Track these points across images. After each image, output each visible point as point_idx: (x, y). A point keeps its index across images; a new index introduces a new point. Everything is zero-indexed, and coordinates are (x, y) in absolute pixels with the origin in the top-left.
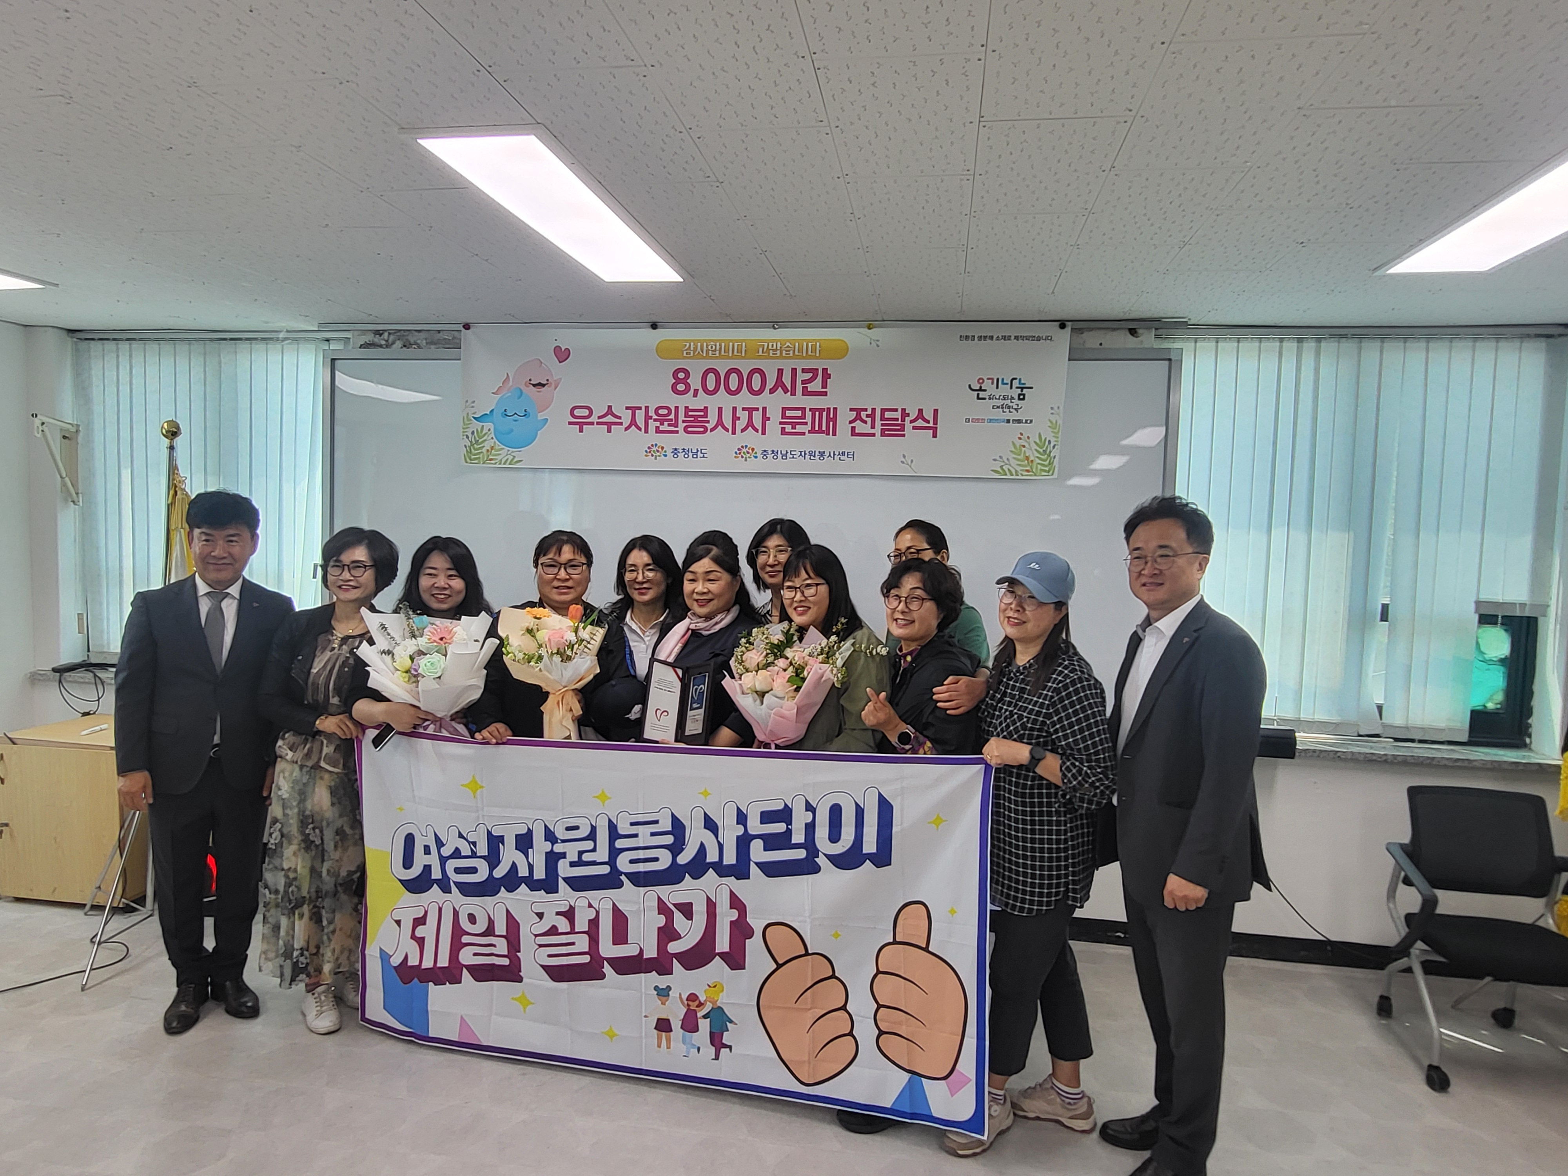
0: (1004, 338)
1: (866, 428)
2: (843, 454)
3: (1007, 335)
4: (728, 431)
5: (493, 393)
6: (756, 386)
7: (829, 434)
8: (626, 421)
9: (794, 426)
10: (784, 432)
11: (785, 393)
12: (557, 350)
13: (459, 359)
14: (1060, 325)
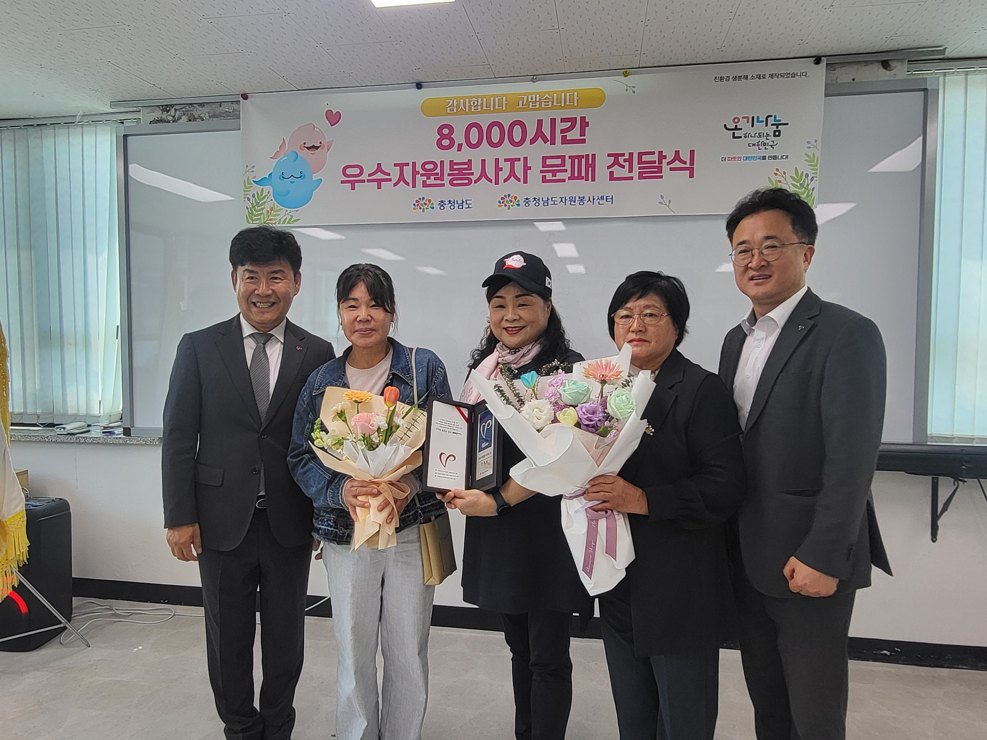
0: (759, 77)
1: (624, 172)
2: (602, 198)
3: (762, 74)
4: (491, 182)
5: (270, 158)
6: (517, 137)
7: (588, 180)
8: (395, 176)
9: (554, 174)
10: (544, 180)
11: (545, 143)
12: (329, 114)
13: (239, 130)
14: (815, 60)
